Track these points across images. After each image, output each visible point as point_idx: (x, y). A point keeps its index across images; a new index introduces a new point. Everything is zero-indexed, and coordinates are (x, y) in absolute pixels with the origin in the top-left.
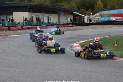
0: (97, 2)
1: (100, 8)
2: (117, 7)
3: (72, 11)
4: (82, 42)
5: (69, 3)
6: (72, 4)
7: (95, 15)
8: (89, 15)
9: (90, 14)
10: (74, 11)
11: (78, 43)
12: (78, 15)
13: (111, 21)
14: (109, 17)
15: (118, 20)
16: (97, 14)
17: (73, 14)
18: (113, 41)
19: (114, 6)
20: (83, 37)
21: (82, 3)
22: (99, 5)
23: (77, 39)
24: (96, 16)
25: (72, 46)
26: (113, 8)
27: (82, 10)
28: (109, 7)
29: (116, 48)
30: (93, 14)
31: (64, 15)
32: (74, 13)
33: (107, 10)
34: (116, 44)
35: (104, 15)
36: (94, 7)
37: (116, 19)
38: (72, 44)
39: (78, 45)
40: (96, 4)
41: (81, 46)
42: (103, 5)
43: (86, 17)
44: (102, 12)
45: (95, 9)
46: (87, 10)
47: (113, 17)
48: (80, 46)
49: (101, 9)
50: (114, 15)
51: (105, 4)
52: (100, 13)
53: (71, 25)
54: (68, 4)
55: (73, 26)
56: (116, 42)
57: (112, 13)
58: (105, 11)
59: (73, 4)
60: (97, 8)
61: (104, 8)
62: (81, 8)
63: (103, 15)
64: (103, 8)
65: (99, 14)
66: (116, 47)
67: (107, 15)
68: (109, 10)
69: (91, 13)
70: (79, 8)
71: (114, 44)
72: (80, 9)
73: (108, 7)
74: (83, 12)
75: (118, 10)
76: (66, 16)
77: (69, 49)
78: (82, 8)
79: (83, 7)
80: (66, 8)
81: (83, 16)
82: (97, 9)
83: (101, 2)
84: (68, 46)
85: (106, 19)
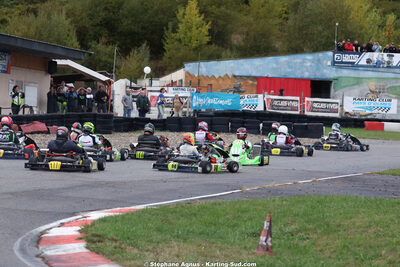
0: (181, 12)
1: (194, 44)
2: (278, 45)
3: (49, 50)
4: (95, 216)
5: (35, 13)
6: (49, 17)
7: (167, 79)
8: (136, 76)
9: (141, 74)
10: (59, 52)
11: (69, 224)
12: (78, 77)
13: (245, 114)
14: (238, 90)
15: (278, 107)
16: (178, 75)
17: (51, 68)
18: (251, 219)
19: (263, 35)
20: (100, 194)
21: (103, 14)
22: (190, 29)
23: (67, 198)
24: (173, 84)
25: (39, 240)
26: (257, 48)
27: (100, 47)
28: (237, 39)
29: (268, 259)
30: (158, 73)
31: (7, 72)
32: (60, 62)
33: (229, 58)
34: (269, 233)
35: (212, 82)
36: (162, 36)
37: (272, 107)
38: (43, 228)
39: (73, 231)
40: (170, 24)
41: (88, 241)
42: (208, 27)
43: (119, 87)
44: (202, 64)
45: (166, 47)
46: (125, 52)
47: (259, 92)
48: (79, 239)
49: (196, 48)
50: (263, 84)
51: (221, 22)
52: (190, 67)
53: (42, 126)
54: (32, 16)
55: (48, 132)
56: (266, 224)
57: (254, 74)
58: (218, 57)
59: (55, 17)
60: (180, 40)
61: (213, 47)
62: (97, 38)
63: (205, 83)
64: (209, 43)
65: (187, 73)
66: (268, 249)
67: (229, 84)
68: (236, 58)
69: (147, 70)
70: (83, 36)
71: (257, 235)
72: (93, 44)
73: (235, 42)
74: (104, 58)
75: (283, 59)
76: (18, 75)
77: (23, 250)
78: (103, 40)
79: (105, 32)
80: (18, 35)
81: (104, 78)
82: (178, 49)
83: (201, 13)
84: (19, 235)
85: (222, 102)
